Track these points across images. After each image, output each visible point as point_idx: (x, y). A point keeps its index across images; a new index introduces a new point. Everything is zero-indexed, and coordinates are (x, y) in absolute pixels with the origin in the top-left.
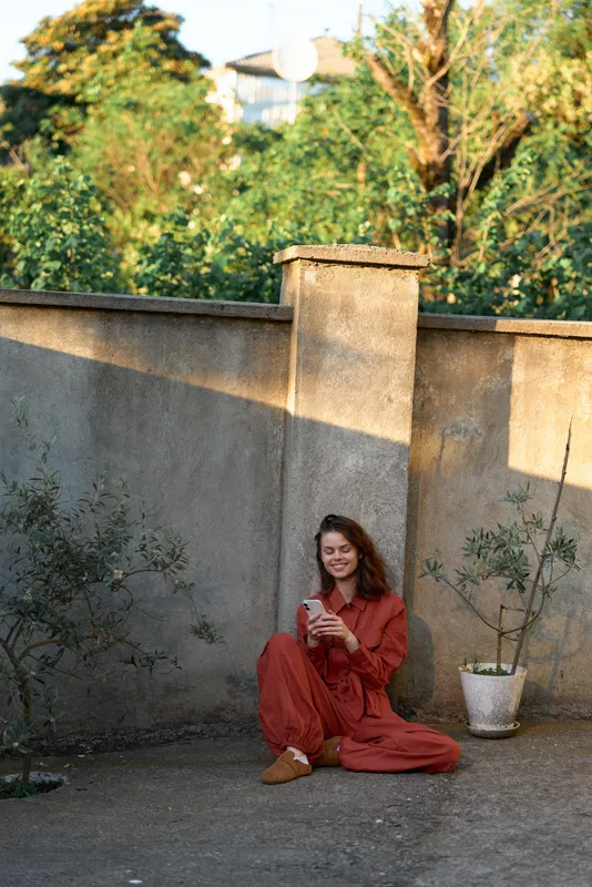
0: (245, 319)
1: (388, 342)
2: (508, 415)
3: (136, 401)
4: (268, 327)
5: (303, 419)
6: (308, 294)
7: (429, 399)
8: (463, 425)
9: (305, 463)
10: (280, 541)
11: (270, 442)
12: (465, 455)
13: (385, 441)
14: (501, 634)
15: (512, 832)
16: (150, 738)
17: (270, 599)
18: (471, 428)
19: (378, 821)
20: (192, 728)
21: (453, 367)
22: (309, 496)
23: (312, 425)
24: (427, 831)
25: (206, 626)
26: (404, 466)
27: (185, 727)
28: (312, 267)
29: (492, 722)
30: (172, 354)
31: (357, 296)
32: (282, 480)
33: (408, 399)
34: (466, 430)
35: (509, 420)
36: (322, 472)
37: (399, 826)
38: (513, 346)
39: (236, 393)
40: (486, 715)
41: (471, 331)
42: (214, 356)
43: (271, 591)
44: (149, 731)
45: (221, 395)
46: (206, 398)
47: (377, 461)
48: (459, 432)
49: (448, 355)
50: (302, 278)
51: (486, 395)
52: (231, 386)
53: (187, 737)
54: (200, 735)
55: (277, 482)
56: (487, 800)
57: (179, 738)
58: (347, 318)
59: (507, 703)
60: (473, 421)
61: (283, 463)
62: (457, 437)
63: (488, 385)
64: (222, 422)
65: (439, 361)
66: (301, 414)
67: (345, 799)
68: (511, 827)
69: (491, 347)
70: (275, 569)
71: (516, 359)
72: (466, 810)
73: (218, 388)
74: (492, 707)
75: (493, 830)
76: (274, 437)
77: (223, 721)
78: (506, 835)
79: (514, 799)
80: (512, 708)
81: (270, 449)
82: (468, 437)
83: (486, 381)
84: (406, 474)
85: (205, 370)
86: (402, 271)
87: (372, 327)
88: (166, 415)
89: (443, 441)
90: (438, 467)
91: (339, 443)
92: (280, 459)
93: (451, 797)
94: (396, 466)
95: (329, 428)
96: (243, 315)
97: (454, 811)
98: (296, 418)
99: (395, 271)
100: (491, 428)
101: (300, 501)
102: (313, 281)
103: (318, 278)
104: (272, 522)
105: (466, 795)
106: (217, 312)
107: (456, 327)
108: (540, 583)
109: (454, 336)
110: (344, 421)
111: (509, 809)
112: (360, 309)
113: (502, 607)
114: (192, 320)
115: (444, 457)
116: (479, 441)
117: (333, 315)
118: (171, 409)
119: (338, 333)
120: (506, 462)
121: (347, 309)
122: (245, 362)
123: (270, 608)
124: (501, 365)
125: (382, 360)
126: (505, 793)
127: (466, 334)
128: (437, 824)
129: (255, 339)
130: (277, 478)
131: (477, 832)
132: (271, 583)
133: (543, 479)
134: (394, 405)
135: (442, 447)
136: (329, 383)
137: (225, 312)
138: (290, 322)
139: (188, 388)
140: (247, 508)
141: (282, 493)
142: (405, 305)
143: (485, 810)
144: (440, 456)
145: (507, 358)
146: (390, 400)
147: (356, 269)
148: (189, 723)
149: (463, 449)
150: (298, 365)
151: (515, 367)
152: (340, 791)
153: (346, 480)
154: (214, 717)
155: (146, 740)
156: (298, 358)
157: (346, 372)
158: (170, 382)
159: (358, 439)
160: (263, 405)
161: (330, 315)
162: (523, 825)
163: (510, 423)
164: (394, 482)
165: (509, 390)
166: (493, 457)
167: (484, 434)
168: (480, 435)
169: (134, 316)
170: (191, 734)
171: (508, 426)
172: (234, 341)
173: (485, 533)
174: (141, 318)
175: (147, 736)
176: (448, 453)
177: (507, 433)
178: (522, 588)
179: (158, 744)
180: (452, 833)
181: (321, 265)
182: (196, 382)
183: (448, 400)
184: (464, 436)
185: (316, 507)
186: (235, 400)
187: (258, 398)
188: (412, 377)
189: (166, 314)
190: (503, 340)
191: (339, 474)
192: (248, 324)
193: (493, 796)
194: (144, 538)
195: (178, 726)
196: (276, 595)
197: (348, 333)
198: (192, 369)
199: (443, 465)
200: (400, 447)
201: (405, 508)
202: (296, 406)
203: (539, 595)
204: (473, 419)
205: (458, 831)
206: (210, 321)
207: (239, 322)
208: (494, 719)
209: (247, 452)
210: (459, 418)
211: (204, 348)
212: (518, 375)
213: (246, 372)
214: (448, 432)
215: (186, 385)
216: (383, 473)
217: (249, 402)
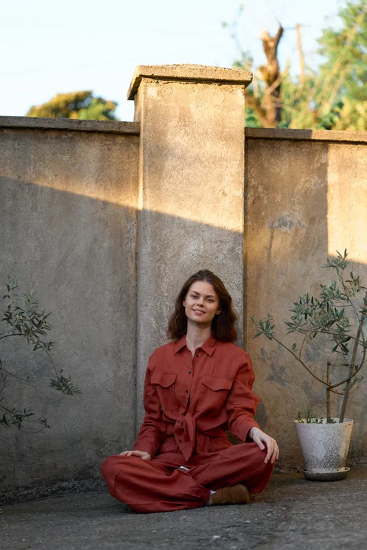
0: (100, 132)
1: (220, 145)
2: (326, 209)
3: (9, 203)
4: (120, 139)
5: (151, 212)
6: (150, 106)
7: (258, 197)
8: (288, 219)
9: (154, 249)
10: (136, 321)
11: (125, 236)
12: (292, 244)
13: (221, 230)
14: (329, 389)
15: (347, 540)
16: (28, 494)
17: (130, 371)
18: (295, 221)
19: (215, 537)
20: (65, 484)
21: (278, 170)
22: (158, 277)
23: (159, 217)
24: (262, 543)
25: (62, 379)
26: (239, 250)
27: (59, 484)
28: (153, 84)
29: (325, 467)
30: (38, 164)
31: (192, 106)
32: (136, 269)
33: (240, 193)
34: (291, 223)
35: (326, 214)
36: (168, 256)
37: (236, 540)
38: (327, 152)
39: (94, 196)
40: (320, 459)
41: (290, 140)
42: (74, 165)
43: (131, 364)
44: (27, 488)
45: (82, 197)
46: (68, 199)
47: (215, 246)
48: (285, 224)
49: (272, 160)
50: (145, 93)
51: (306, 194)
52: (89, 190)
53: (60, 491)
54: (73, 489)
55: (132, 271)
56: (323, 520)
57: (54, 492)
58: (185, 126)
59: (338, 448)
60: (297, 214)
61: (137, 254)
62: (284, 229)
63: (308, 185)
64: (83, 220)
65: (266, 165)
66: (148, 207)
67: (188, 524)
68: (346, 536)
69: (309, 154)
70: (133, 344)
71: (330, 163)
72: (302, 527)
73: (79, 192)
74: (325, 452)
75: (327, 539)
76: (128, 232)
77: (92, 478)
78: (341, 542)
79: (348, 518)
80: (343, 452)
81: (125, 241)
82: (293, 229)
83: (305, 181)
84: (241, 257)
85: (67, 177)
86: (229, 86)
87: (206, 133)
88: (35, 214)
89: (272, 233)
90: (269, 255)
91: (183, 232)
92: (133, 251)
93: (288, 520)
94: (232, 250)
95: (173, 219)
96: (98, 128)
97: (290, 528)
98: (144, 211)
99: (223, 86)
100: (312, 220)
101: (150, 282)
102: (155, 95)
103: (159, 93)
104: (129, 304)
105: (302, 517)
106: (75, 126)
107: (277, 136)
108: (361, 339)
109: (277, 144)
110: (186, 214)
111: (343, 524)
112: (196, 118)
113: (329, 364)
114: (54, 134)
115: (273, 246)
116: (303, 231)
117: (173, 123)
118: (39, 209)
119: (178, 139)
120: (326, 250)
121: (185, 119)
122: (101, 170)
123: (130, 378)
124: (319, 169)
125: (216, 160)
126: (338, 514)
127: (287, 142)
128: (272, 537)
129: (109, 150)
130: (132, 266)
131: (311, 541)
132: (130, 357)
133: (358, 264)
134: (228, 198)
135: (272, 238)
136: (171, 180)
137: (82, 127)
138: (138, 135)
139: (53, 192)
140: (107, 292)
141: (137, 279)
142: (233, 114)
143: (320, 526)
144: (271, 247)
145: (323, 161)
146: (224, 194)
147: (190, 85)
148: (62, 480)
149: (290, 239)
150: (144, 167)
151: (329, 169)
152: (185, 520)
153: (189, 263)
154: (84, 474)
155: (25, 496)
156: (144, 160)
157: (187, 171)
158: (37, 186)
159: (198, 229)
160: (118, 206)
161: (170, 124)
162: (356, 535)
163: (328, 216)
164: (231, 264)
165: (326, 189)
166: (316, 245)
167: (306, 226)
168: (303, 226)
169: (5, 131)
170: (64, 489)
171: (326, 218)
172: (91, 151)
173: (310, 298)
174: (11, 133)
175: (26, 492)
176: (277, 244)
177: (326, 224)
178: (345, 350)
179: (34, 499)
180: (288, 543)
181: (161, 82)
182: (59, 186)
183: (274, 198)
184: (290, 228)
185: (164, 286)
186: (93, 201)
187: (113, 199)
188: (242, 173)
189: (33, 129)
190: (318, 147)
191: (184, 258)
192: (103, 137)
193: (327, 516)
194: (9, 307)
195: (53, 483)
196: (135, 367)
197: (186, 138)
198: (56, 176)
199: (273, 252)
200: (235, 234)
201: (241, 286)
202: (144, 200)
203: (360, 348)
204: (296, 214)
205: (293, 542)
206: (70, 135)
207: (95, 136)
208: (328, 462)
209: (105, 245)
210: (285, 213)
211: (65, 158)
212: (332, 177)
213: (103, 176)
214: (276, 224)
215: (52, 190)
216: (221, 256)
217: (105, 203)
